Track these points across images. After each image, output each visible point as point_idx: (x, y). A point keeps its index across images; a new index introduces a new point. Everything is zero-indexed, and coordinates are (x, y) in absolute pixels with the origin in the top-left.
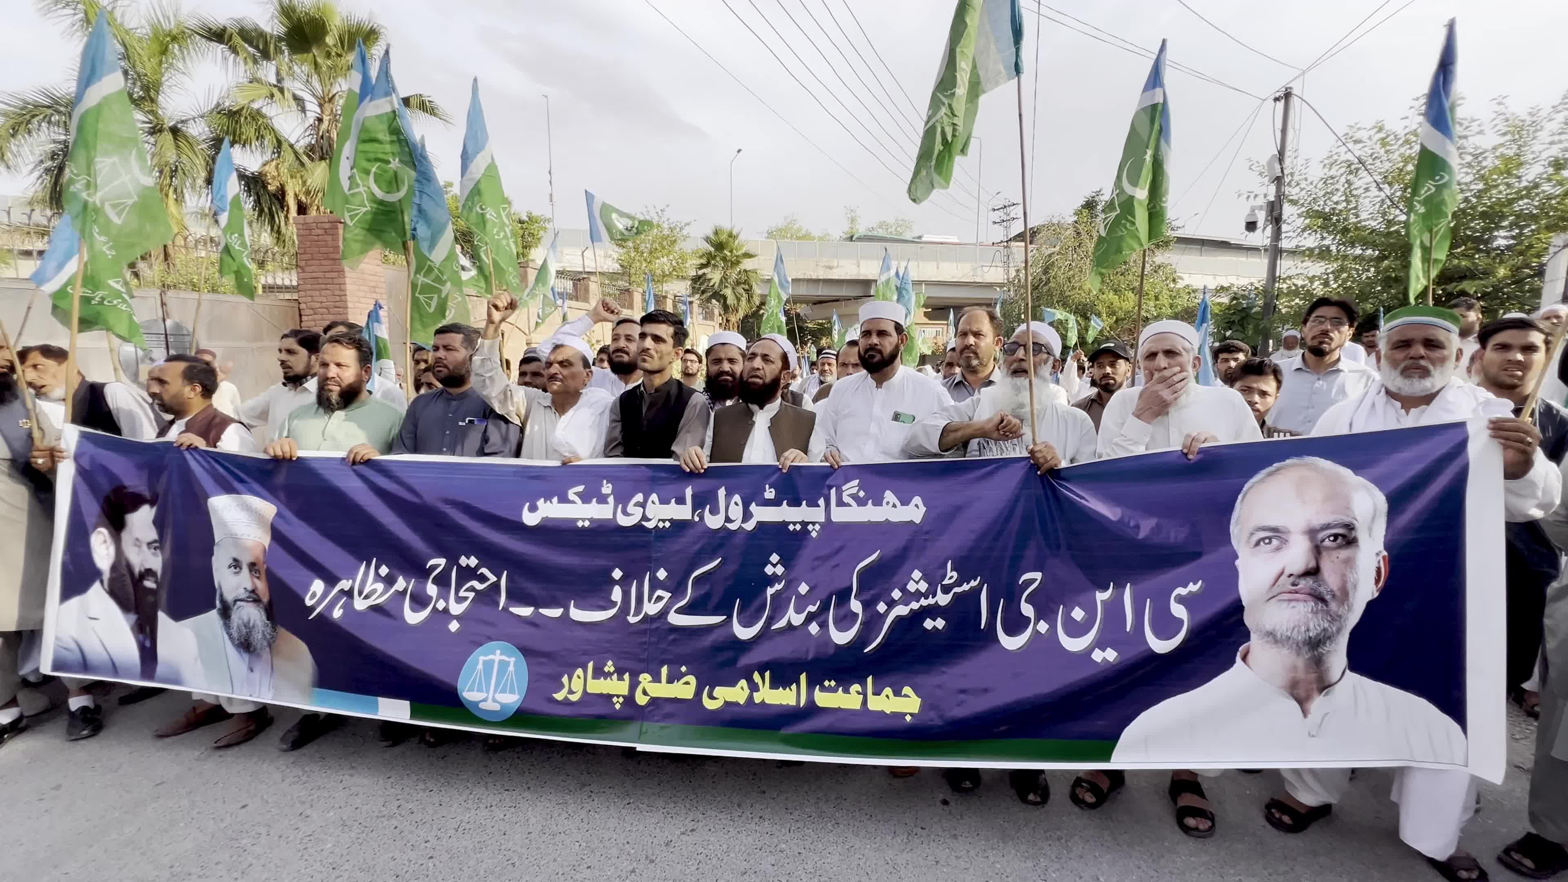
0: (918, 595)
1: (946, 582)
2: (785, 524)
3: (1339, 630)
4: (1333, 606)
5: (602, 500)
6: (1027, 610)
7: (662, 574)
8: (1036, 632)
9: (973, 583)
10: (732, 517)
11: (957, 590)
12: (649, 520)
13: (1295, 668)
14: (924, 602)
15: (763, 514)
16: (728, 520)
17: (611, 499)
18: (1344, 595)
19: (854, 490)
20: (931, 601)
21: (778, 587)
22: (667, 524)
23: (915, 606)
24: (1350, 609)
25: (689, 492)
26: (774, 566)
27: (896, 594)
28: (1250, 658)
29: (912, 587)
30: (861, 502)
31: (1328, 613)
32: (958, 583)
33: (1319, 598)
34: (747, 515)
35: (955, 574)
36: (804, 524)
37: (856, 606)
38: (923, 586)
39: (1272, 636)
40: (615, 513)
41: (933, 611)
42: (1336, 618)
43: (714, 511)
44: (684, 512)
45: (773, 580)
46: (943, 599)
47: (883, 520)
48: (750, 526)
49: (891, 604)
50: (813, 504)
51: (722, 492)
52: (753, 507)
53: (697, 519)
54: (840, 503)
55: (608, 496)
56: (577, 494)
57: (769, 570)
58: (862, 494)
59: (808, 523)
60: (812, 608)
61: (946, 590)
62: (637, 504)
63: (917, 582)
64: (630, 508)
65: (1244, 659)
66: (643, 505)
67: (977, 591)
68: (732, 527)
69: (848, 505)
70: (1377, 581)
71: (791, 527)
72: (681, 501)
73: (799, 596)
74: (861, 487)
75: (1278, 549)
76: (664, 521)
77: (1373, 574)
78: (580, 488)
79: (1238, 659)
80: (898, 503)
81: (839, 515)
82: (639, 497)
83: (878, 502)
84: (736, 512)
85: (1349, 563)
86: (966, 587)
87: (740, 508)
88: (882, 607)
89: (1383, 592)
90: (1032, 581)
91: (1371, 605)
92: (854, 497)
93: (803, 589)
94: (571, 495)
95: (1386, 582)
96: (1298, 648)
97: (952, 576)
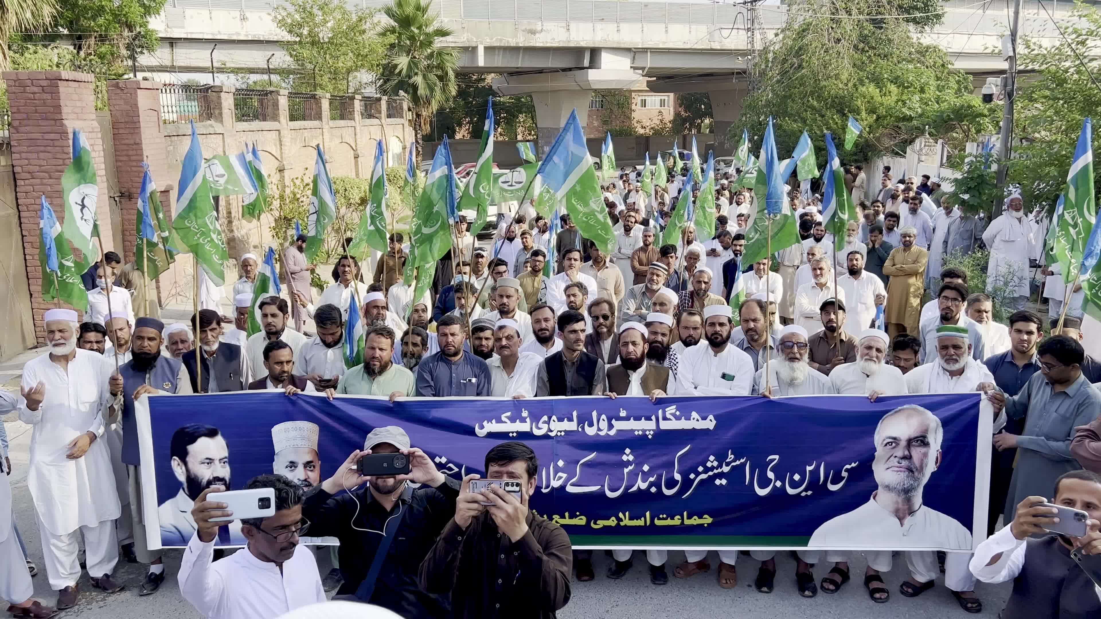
0: (712, 468)
1: (728, 460)
2: (633, 431)
3: (918, 485)
4: (916, 474)
5: (523, 420)
6: (771, 475)
7: (561, 463)
8: (775, 486)
9: (742, 461)
10: (601, 428)
11: (734, 464)
12: (552, 431)
13: (897, 503)
14: (715, 471)
15: (619, 425)
16: (599, 429)
17: (528, 420)
18: (921, 469)
19: (674, 411)
20: (720, 470)
21: (630, 468)
22: (563, 434)
23: (711, 473)
24: (923, 475)
25: (575, 414)
26: (628, 455)
27: (701, 469)
28: (877, 498)
29: (709, 464)
30: (678, 418)
31: (913, 477)
32: (734, 461)
33: (910, 470)
34: (611, 427)
35: (733, 456)
36: (644, 431)
37: (678, 477)
38: (715, 464)
39: (888, 487)
40: (531, 428)
41: (720, 476)
42: (917, 480)
43: (591, 425)
44: (572, 426)
45: (628, 463)
46: (726, 469)
47: (691, 428)
48: (612, 433)
49: (698, 474)
50: (649, 419)
51: (594, 414)
52: (614, 422)
53: (580, 430)
54: (665, 418)
55: (526, 418)
56: (507, 417)
57: (625, 458)
58: (678, 413)
59: (646, 430)
60: (652, 479)
61: (728, 464)
62: (545, 422)
63: (712, 461)
64: (540, 425)
65: (874, 498)
66: (548, 423)
67: (744, 465)
68: (602, 433)
69: (670, 419)
70: (936, 463)
71: (636, 433)
72: (570, 420)
73: (643, 472)
74: (677, 409)
75: (894, 447)
76: (561, 432)
77: (935, 460)
78: (509, 414)
79: (872, 498)
80: (700, 419)
81: (664, 425)
82: (545, 418)
83: (688, 418)
84: (604, 424)
85: (925, 455)
86: (738, 463)
87: (606, 423)
88: (692, 476)
89: (939, 468)
90: (773, 460)
91: (933, 474)
92: (674, 415)
93: (646, 468)
94: (503, 418)
95: (941, 463)
96: (899, 493)
97: (731, 457)
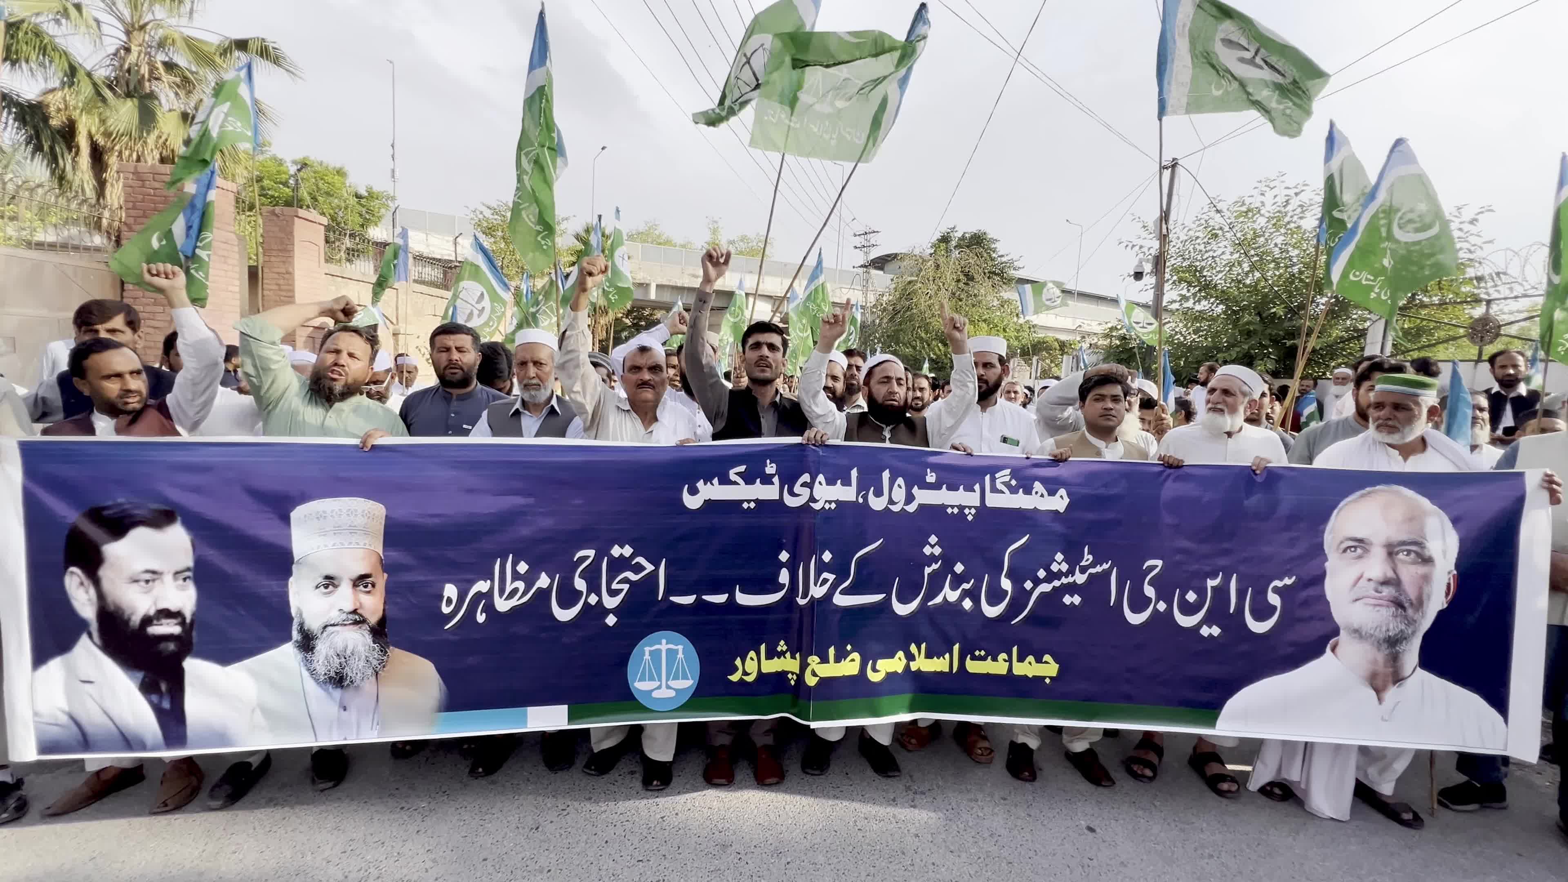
0: (1059, 575)
1: (1083, 563)
2: (943, 507)
3: (1414, 633)
4: (1410, 612)
5: (768, 480)
6: (1149, 591)
7: (827, 556)
8: (1155, 609)
9: (1106, 566)
10: (895, 499)
11: (1092, 571)
12: (816, 501)
14: (1064, 580)
15: (924, 497)
16: (891, 501)
17: (776, 480)
18: (1420, 604)
19: (1007, 479)
20: (1070, 579)
21: (935, 567)
22: (834, 506)
23: (1057, 583)
24: (1423, 616)
25: (854, 473)
26: (933, 546)
27: (1041, 574)
28: (1338, 649)
29: (1055, 567)
30: (1013, 490)
31: (1405, 617)
32: (1093, 565)
33: (1399, 604)
34: (909, 498)
35: (1091, 557)
36: (961, 507)
37: (1006, 584)
38: (1064, 567)
39: (1358, 633)
40: (781, 495)
41: (1072, 589)
42: (1412, 622)
43: (879, 493)
44: (849, 494)
45: (932, 559)
46: (1080, 578)
47: (1034, 507)
48: (912, 508)
49: (1037, 582)
50: (969, 488)
51: (886, 475)
52: (916, 490)
53: (861, 500)
54: (994, 490)
55: (773, 476)
56: (739, 474)
57: (927, 550)
58: (1014, 483)
59: (964, 507)
60: (966, 586)
61: (1083, 570)
62: (804, 485)
63: (1059, 564)
64: (797, 489)
65: (1333, 650)
66: (811, 486)
67: (1108, 573)
68: (895, 508)
69: (1002, 492)
70: (1447, 594)
71: (949, 510)
72: (846, 482)
73: (954, 574)
74: (1014, 476)
75: (1361, 557)
76: (830, 502)
77: (1444, 588)
78: (744, 468)
79: (1328, 650)
80: (1045, 494)
81: (994, 501)
82: (806, 478)
83: (1028, 492)
84: (899, 494)
86: (1099, 569)
87: (903, 491)
88: (1028, 585)
90: (1154, 567)
92: (1007, 485)
93: (960, 568)
94: (733, 476)
96: (1378, 645)
97: (1088, 558)
